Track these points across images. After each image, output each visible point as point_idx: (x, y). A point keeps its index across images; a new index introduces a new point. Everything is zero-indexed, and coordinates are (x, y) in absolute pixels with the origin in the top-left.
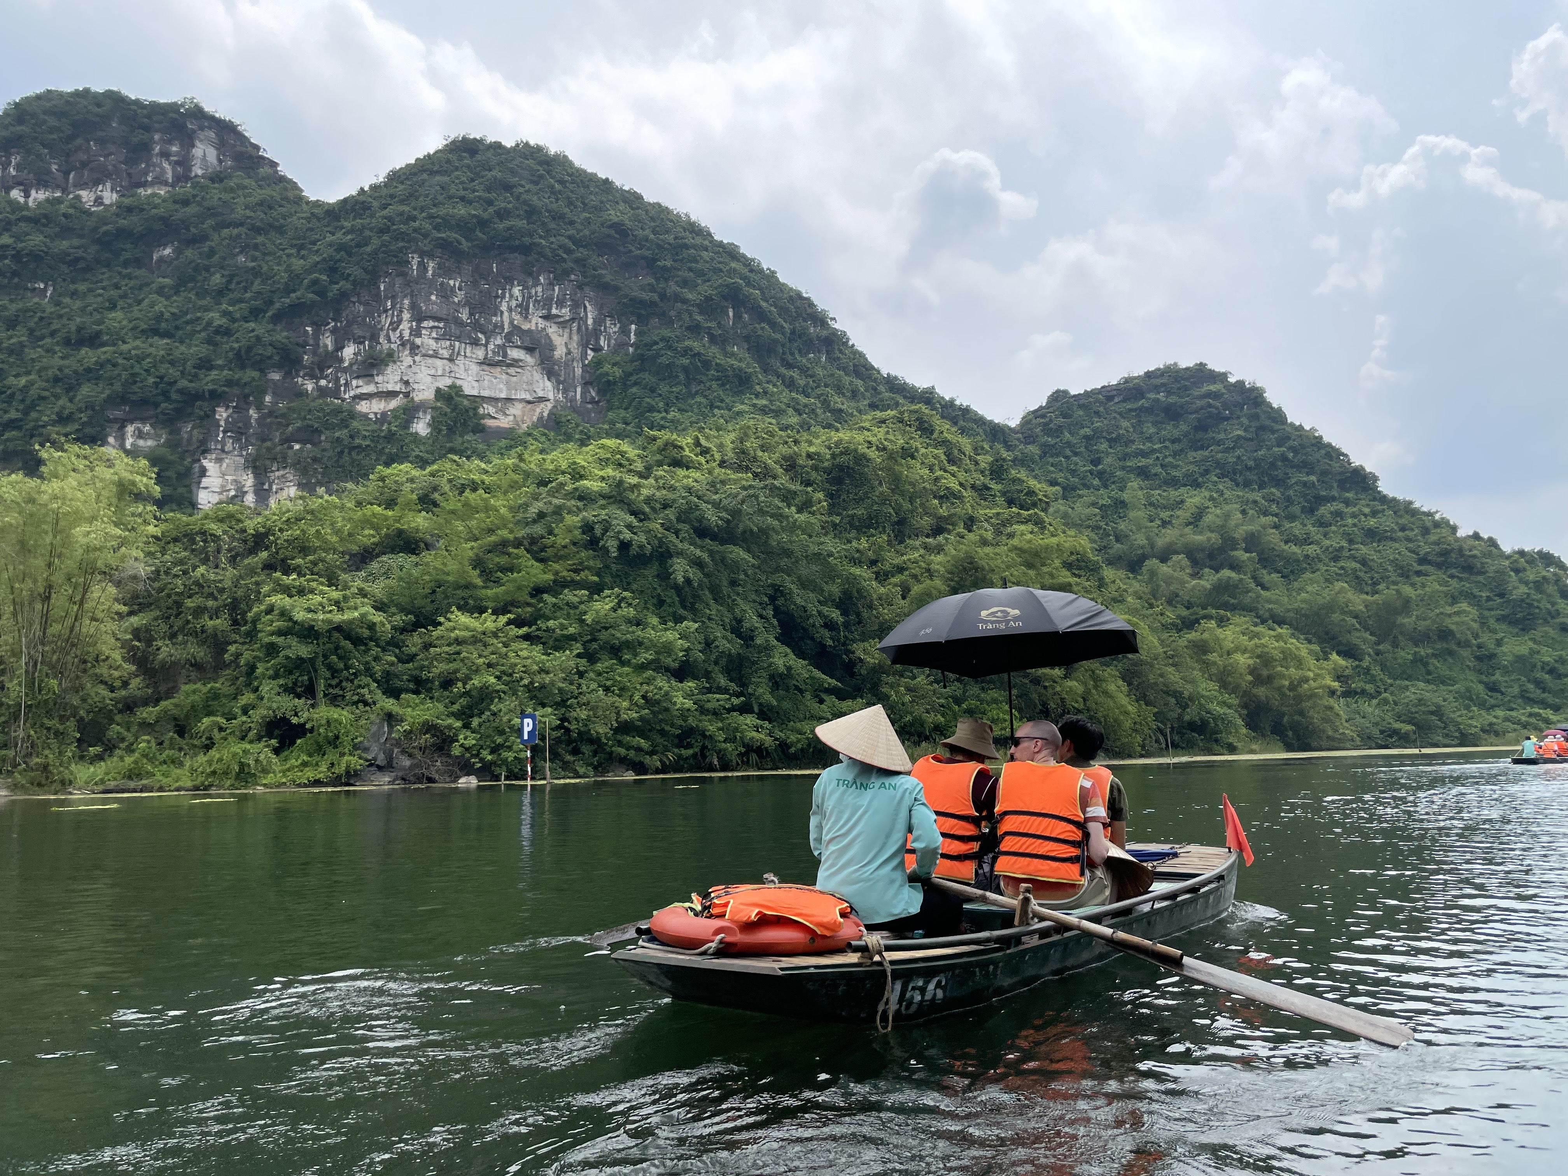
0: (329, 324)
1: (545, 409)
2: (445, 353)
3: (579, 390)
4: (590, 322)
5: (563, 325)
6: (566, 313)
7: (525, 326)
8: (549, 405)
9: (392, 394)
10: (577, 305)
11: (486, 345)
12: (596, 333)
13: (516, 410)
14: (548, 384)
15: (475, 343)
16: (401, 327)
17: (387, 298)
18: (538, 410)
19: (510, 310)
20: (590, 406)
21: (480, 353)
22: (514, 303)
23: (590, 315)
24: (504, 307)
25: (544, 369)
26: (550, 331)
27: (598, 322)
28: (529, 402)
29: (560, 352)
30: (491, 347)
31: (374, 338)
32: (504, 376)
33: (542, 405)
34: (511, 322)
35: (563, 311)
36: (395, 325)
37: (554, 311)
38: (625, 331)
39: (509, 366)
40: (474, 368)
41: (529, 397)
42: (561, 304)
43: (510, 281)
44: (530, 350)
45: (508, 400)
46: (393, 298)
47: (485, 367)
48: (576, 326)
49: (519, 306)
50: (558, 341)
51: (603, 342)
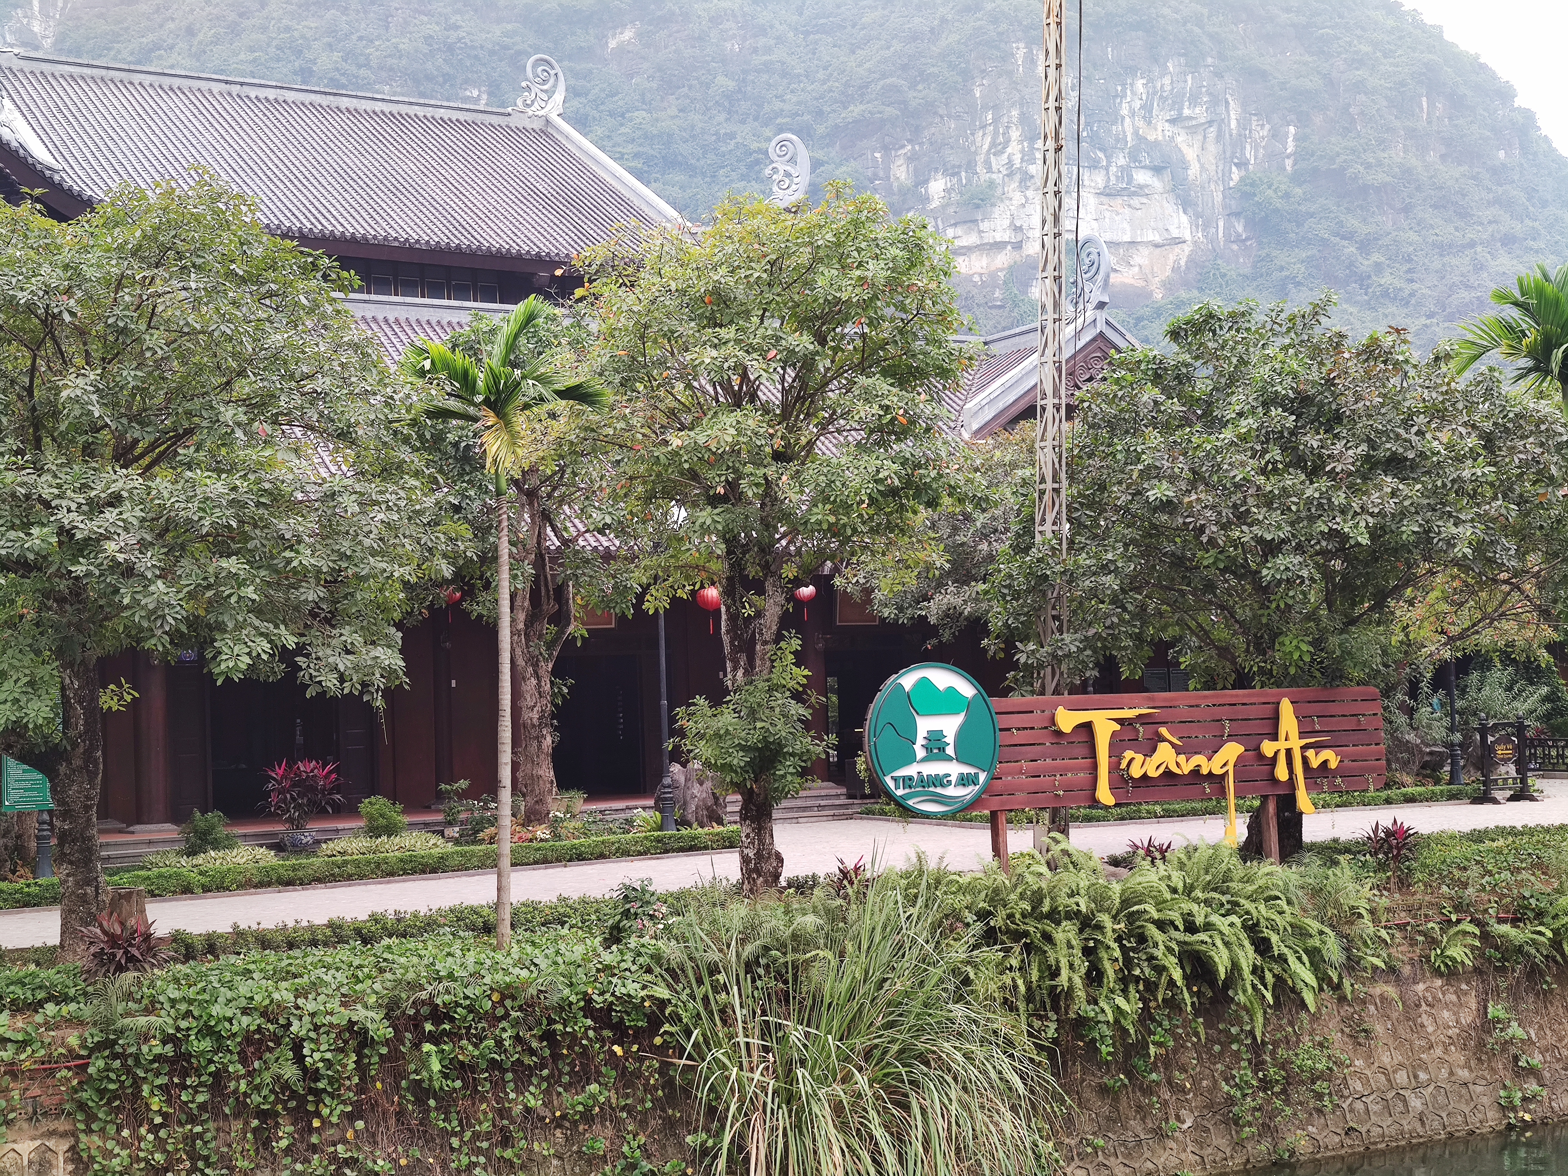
0: (903, 146)
1: (1183, 253)
3: (1221, 224)
4: (1234, 123)
5: (1192, 130)
6: (1200, 113)
7: (1151, 137)
8: (1187, 249)
9: (999, 246)
10: (1216, 100)
11: (1107, 169)
12: (1239, 141)
13: (1141, 258)
14: (1184, 219)
15: (1094, 166)
16: (1009, 150)
17: (985, 108)
18: (1172, 257)
19: (1133, 114)
20: (1235, 247)
21: (1100, 180)
22: (1137, 104)
23: (1233, 116)
24: (1125, 111)
25: (1178, 197)
26: (1179, 139)
27: (1243, 124)
28: (1157, 246)
29: (1194, 171)
30: (1113, 169)
31: (970, 166)
32: (1127, 210)
33: (1177, 249)
34: (1136, 133)
35: (1197, 110)
36: (998, 148)
37: (1186, 112)
38: (1276, 135)
39: (1135, 194)
40: (1093, 201)
41: (1157, 239)
42: (1194, 101)
43: (1133, 71)
44: (1157, 170)
45: (1132, 243)
46: (995, 108)
47: (1104, 199)
48: (1212, 131)
49: (1142, 107)
50: (1191, 154)
51: (1249, 153)
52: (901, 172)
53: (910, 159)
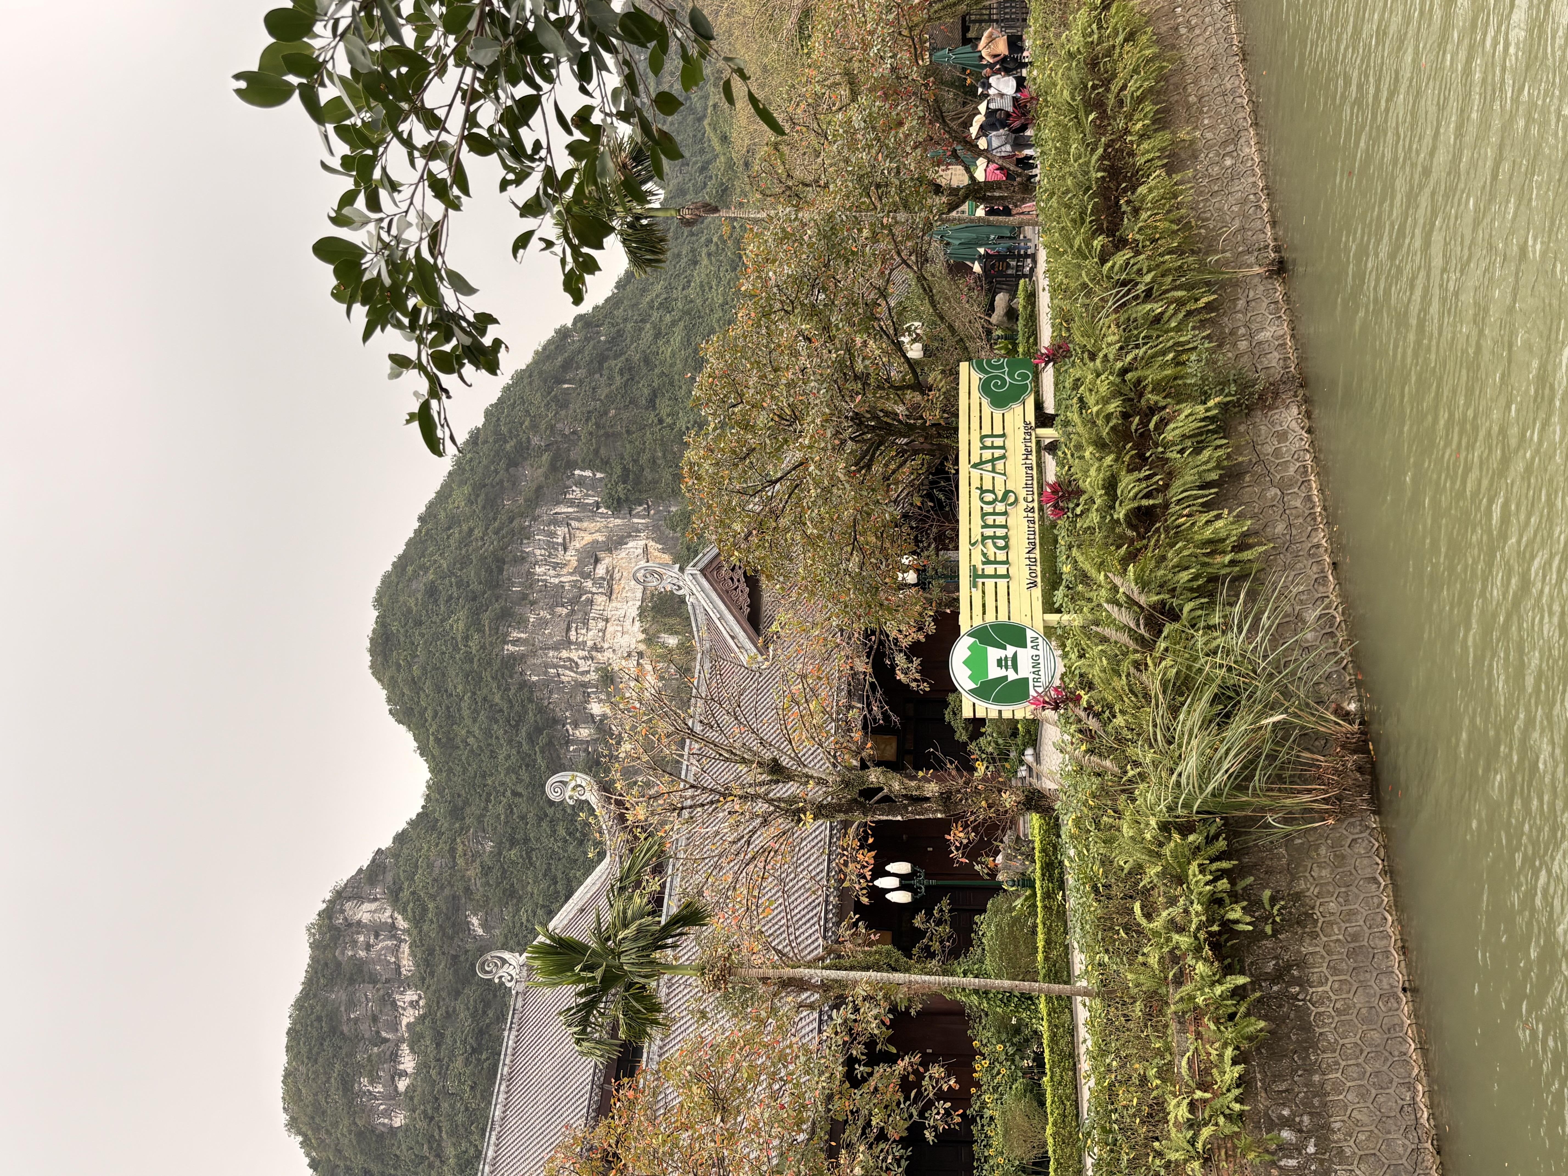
1: (654, 546)
2: (601, 624)
3: (636, 520)
4: (570, 510)
5: (572, 537)
6: (561, 531)
7: (574, 563)
8: (651, 543)
9: (639, 668)
10: (554, 521)
11: (594, 594)
12: (582, 506)
14: (631, 544)
15: (591, 602)
16: (576, 659)
17: (546, 673)
18: (656, 553)
19: (558, 576)
20: (652, 512)
21: (600, 599)
22: (552, 572)
23: (566, 510)
24: (556, 581)
25: (616, 549)
26: (578, 546)
27: (571, 503)
29: (600, 537)
30: (594, 590)
31: (585, 685)
32: (623, 582)
33: (650, 550)
34: (571, 574)
35: (559, 533)
36: (573, 665)
37: (560, 540)
38: (581, 482)
39: (612, 576)
40: (614, 604)
42: (553, 534)
43: (530, 574)
44: (597, 561)
46: (546, 667)
47: (613, 597)
48: (574, 524)
49: (554, 569)
50: (588, 538)
51: (590, 500)
52: (584, 733)
53: (576, 726)
